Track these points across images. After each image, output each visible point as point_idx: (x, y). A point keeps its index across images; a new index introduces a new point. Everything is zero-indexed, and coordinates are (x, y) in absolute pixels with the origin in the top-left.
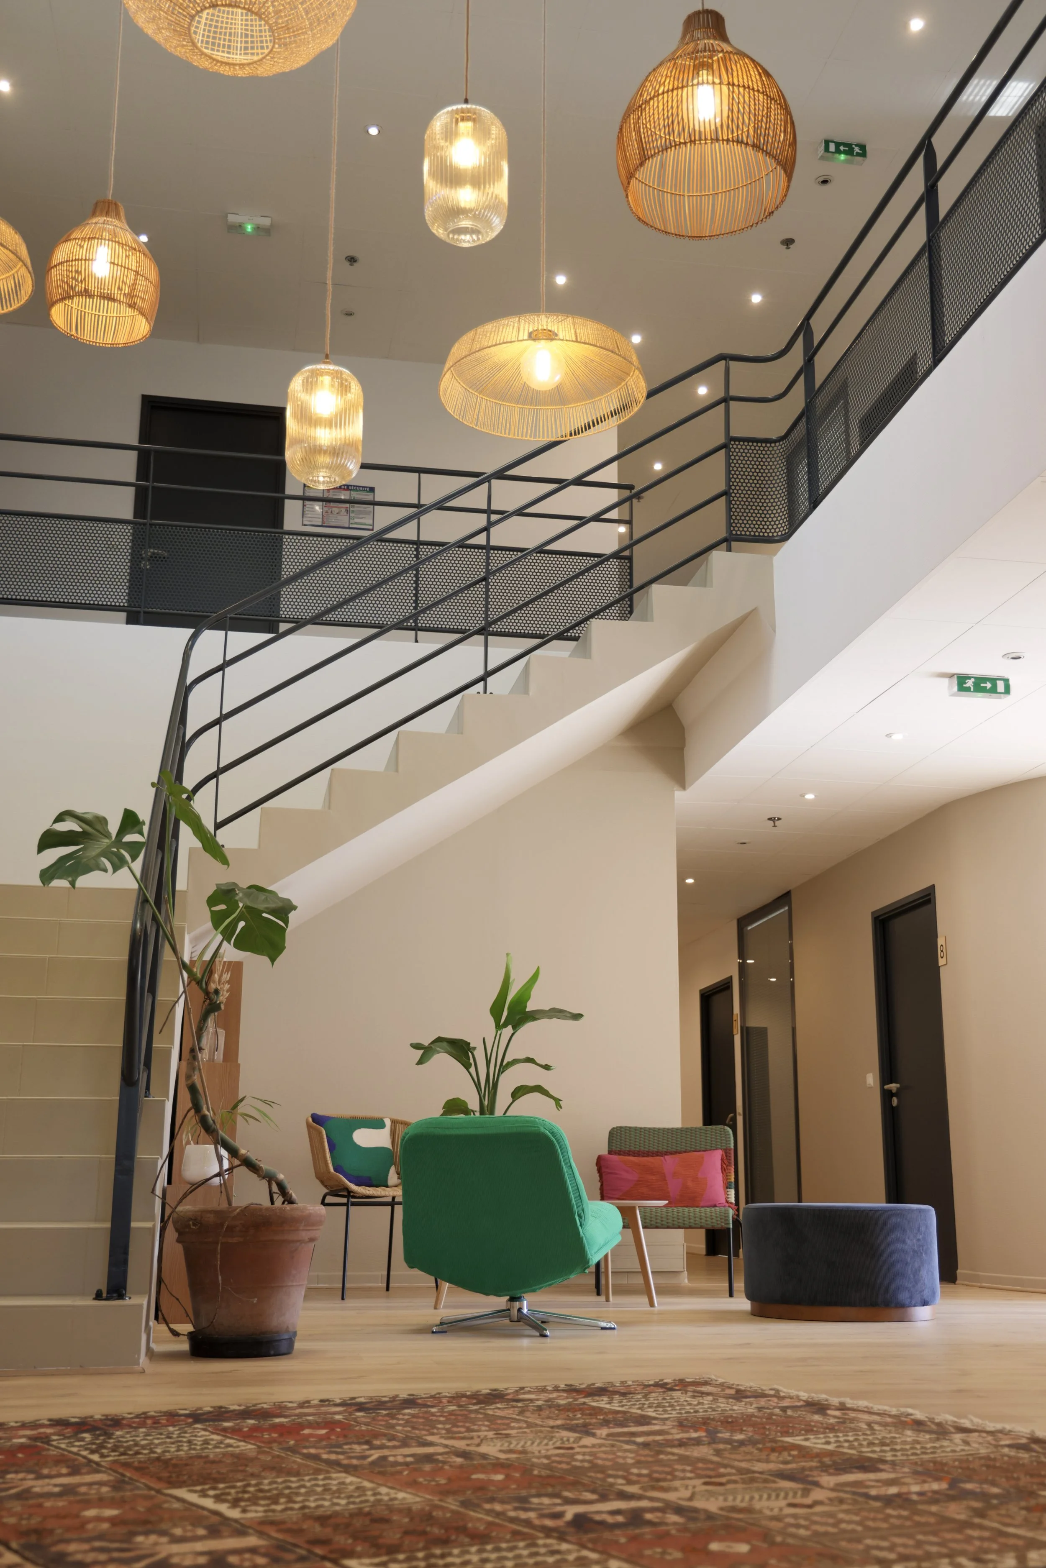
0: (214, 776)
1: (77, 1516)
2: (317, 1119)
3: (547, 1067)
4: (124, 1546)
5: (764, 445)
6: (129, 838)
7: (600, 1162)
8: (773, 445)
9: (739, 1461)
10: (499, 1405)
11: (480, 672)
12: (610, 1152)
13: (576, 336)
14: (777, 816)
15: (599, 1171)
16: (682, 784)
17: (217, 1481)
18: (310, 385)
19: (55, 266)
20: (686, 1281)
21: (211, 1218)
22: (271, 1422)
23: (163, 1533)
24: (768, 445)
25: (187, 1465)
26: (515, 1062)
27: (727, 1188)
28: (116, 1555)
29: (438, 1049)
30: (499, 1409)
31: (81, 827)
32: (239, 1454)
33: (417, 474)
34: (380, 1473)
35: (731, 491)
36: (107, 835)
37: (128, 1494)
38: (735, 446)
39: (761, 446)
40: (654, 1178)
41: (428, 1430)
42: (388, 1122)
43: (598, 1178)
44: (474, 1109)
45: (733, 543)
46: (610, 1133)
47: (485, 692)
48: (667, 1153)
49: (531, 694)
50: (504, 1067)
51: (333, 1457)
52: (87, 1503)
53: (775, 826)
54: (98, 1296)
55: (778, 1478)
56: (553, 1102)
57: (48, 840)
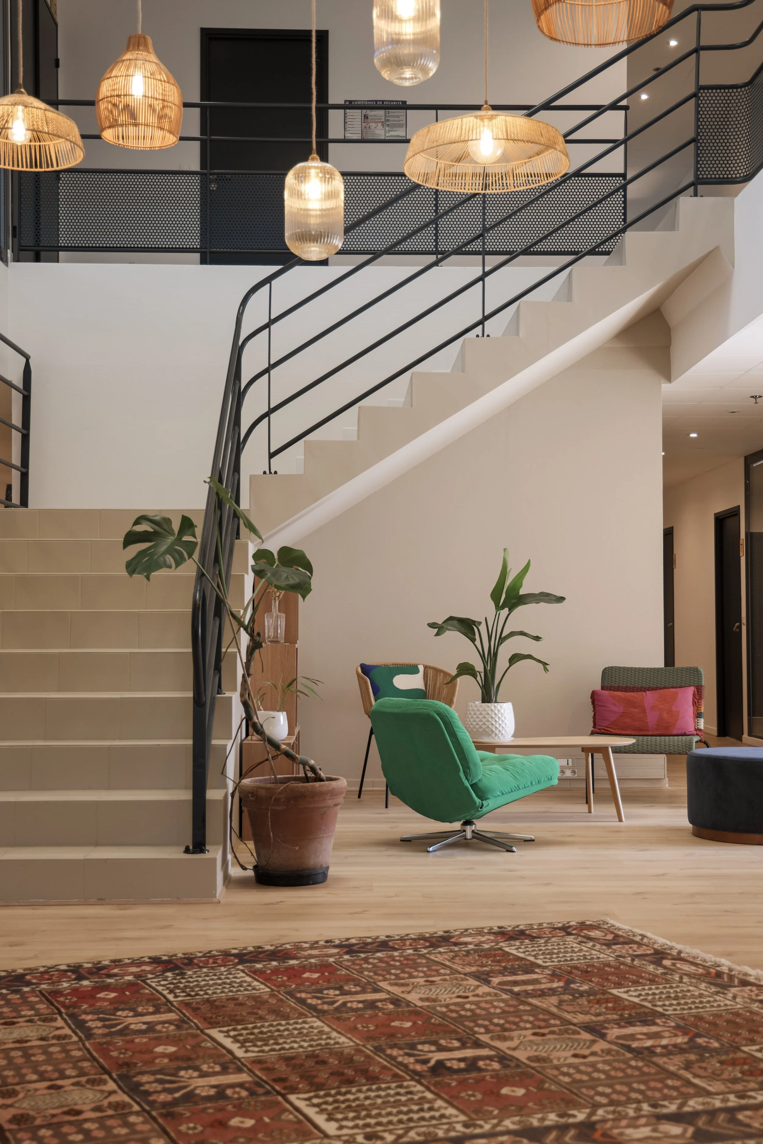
0: (267, 415)
1: (152, 1052)
2: (366, 669)
3: (537, 638)
4: (173, 1078)
5: (731, 91)
6: (185, 538)
7: (594, 695)
8: (739, 90)
9: (568, 1012)
10: (441, 950)
11: (480, 317)
12: (603, 688)
13: (507, 135)
14: (758, 395)
15: (593, 703)
16: (669, 378)
17: (238, 1022)
18: (302, 177)
19: (102, 99)
20: (667, 785)
21: (263, 793)
22: (286, 964)
23: (196, 1069)
24: (735, 90)
25: (223, 1006)
26: (512, 634)
27: (697, 717)
28: (167, 1086)
29: (450, 628)
30: (440, 953)
31: (152, 528)
32: (259, 997)
33: (435, 111)
34: (338, 1019)
35: (699, 138)
36: (172, 533)
37: (184, 1032)
38: (704, 95)
39: (729, 92)
40: (636, 710)
41: (383, 976)
42: (421, 668)
43: (592, 709)
44: (480, 670)
45: (700, 187)
46: (603, 672)
47: (483, 336)
48: (650, 689)
49: (521, 334)
50: (502, 640)
51: (314, 1002)
52: (159, 1040)
53: (756, 403)
54: (187, 851)
55: (583, 1030)
56: (541, 665)
57: (131, 538)
